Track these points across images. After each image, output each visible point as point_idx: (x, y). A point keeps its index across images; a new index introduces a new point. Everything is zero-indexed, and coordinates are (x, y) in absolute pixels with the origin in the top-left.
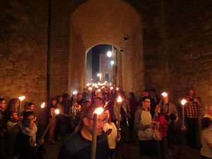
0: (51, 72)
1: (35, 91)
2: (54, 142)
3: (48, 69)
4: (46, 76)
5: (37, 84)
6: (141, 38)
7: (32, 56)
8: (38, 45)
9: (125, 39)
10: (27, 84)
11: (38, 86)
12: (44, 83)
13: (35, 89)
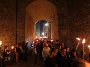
0: (18, 33)
1: (10, 41)
2: (18, 63)
3: (16, 31)
4: (15, 34)
5: (11, 38)
6: (57, 17)
7: (9, 26)
8: (11, 21)
9: (51, 18)
10: (6, 38)
11: (11, 39)
12: (14, 37)
13: (10, 40)
